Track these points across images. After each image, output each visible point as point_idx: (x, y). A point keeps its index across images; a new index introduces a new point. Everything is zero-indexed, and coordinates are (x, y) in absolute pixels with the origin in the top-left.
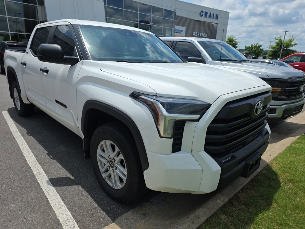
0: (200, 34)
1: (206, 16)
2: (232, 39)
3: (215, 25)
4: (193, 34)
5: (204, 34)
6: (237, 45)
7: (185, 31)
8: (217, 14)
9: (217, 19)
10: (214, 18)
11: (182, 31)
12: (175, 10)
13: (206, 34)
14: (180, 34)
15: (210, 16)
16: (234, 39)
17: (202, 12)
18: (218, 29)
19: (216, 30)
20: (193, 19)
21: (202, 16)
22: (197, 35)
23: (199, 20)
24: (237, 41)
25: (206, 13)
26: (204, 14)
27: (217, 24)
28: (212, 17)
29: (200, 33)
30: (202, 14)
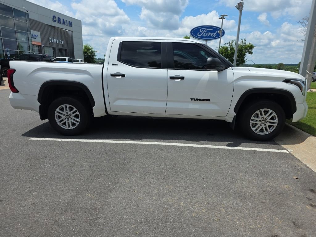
0: (56, 41)
1: (60, 22)
2: (89, 48)
3: (70, 32)
4: (49, 40)
5: (61, 41)
6: (94, 53)
7: (40, 36)
8: (70, 21)
9: (72, 26)
10: (68, 25)
11: (37, 36)
12: (27, 12)
13: (63, 41)
14: (35, 39)
15: (64, 23)
16: (90, 48)
17: (54, 17)
18: (74, 37)
19: (72, 38)
20: (46, 23)
21: (55, 21)
22: (54, 41)
23: (53, 25)
24: (94, 50)
25: (59, 19)
26: (57, 19)
27: (72, 31)
28: (66, 23)
29: (56, 39)
30: (55, 19)
